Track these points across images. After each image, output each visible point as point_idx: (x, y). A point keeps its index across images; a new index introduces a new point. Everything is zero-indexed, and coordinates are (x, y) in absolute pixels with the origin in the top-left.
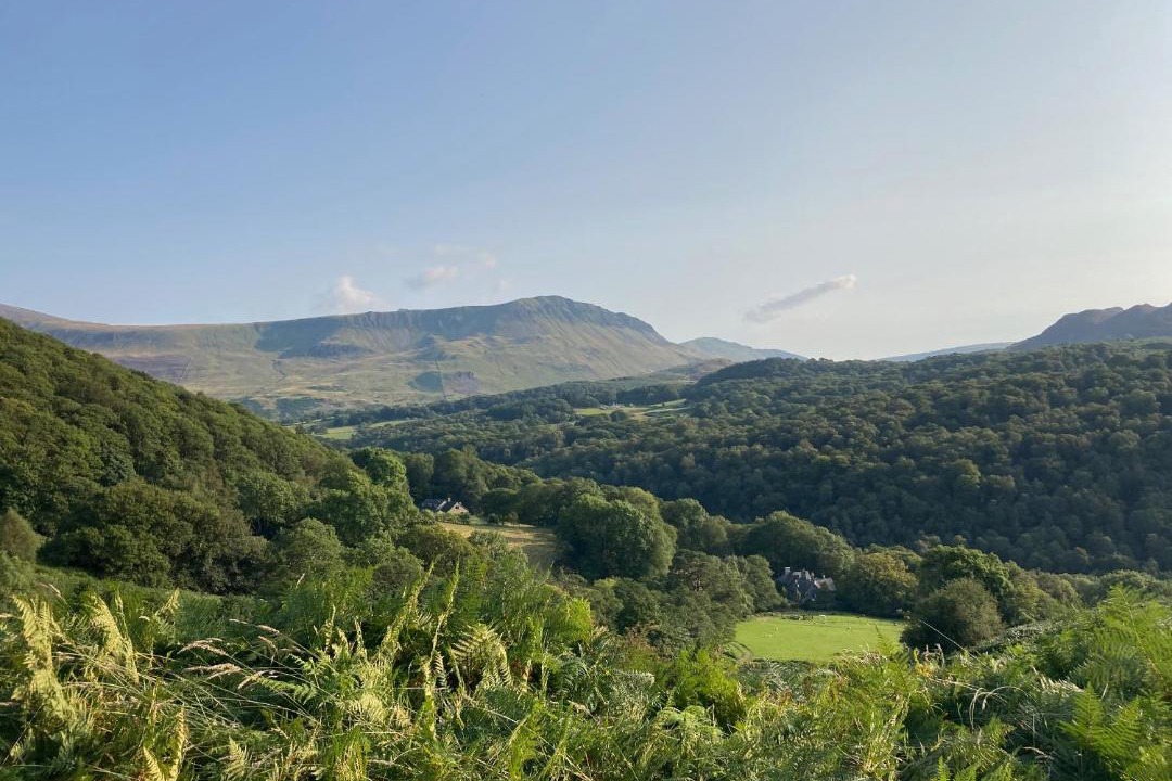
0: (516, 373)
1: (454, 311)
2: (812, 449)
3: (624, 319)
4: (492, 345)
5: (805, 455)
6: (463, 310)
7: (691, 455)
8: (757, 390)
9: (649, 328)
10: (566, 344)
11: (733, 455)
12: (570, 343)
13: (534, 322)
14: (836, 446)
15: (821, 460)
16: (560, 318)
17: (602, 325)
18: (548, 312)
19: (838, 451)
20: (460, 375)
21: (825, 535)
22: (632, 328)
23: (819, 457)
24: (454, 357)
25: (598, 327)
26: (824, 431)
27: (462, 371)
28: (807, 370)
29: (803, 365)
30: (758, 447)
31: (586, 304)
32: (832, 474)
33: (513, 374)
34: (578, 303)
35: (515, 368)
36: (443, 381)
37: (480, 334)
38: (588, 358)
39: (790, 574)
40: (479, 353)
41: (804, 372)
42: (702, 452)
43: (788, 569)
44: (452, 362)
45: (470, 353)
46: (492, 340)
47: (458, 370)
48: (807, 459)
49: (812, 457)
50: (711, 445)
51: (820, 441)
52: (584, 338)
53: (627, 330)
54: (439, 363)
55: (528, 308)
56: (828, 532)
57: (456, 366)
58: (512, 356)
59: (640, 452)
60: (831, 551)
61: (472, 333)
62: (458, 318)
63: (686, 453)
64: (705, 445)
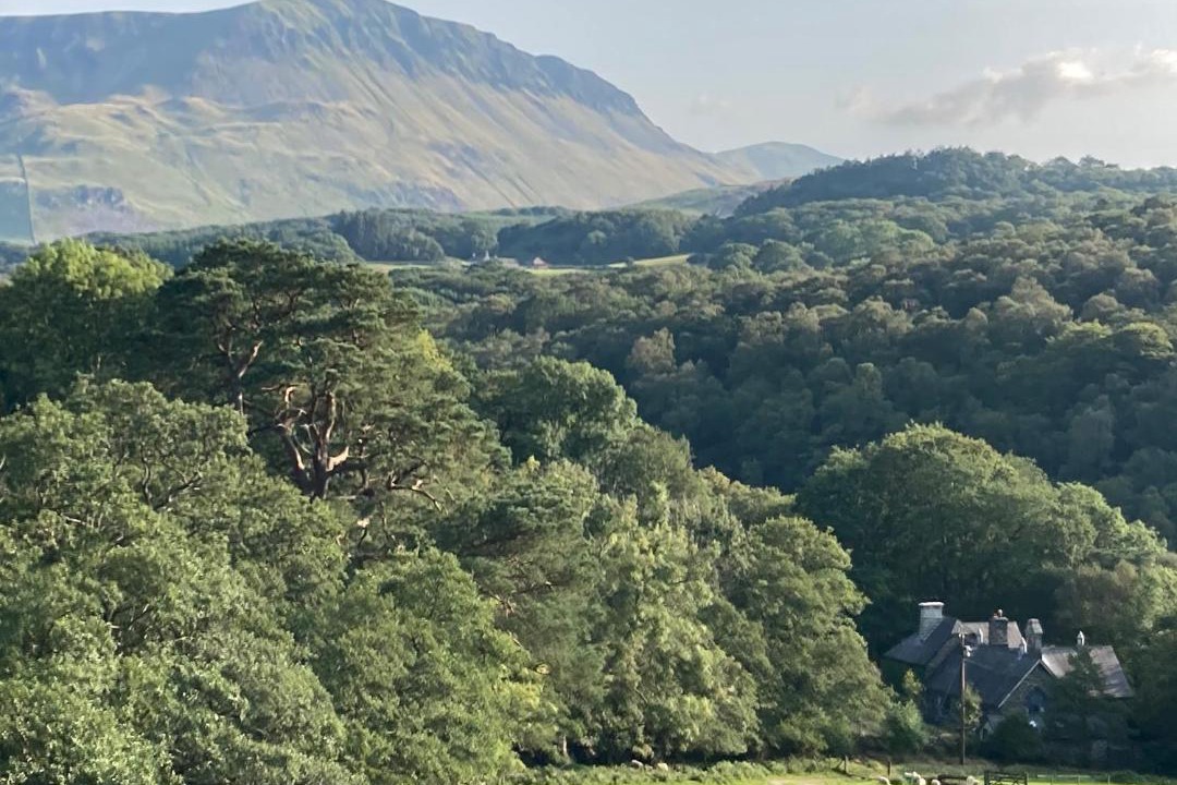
0: (245, 200)
1: (79, 23)
2: (1051, 303)
3: (557, 75)
4: (181, 120)
5: (1028, 323)
6: (105, 22)
7: (663, 334)
8: (898, 219)
9: (625, 102)
10: (391, 129)
11: (795, 332)
12: (401, 127)
13: (305, 63)
14: (1130, 299)
15: (1081, 335)
16: (379, 59)
17: (494, 83)
18: (347, 43)
19: (1137, 312)
20: (83, 194)
21: (1092, 511)
22: (578, 99)
23: (1073, 327)
24: (70, 147)
25: (484, 91)
26: (1091, 263)
27: (91, 184)
28: (1043, 187)
29: (1034, 174)
30: (879, 307)
31: (452, 26)
32: (1117, 380)
33: (236, 203)
34: (428, 20)
35: (243, 184)
36: (34, 208)
37: (149, 88)
38: (451, 172)
39: (944, 629)
40: (141, 138)
41: (1033, 190)
42: (700, 327)
43: (932, 611)
44: (64, 160)
45: (115, 137)
46: (184, 106)
47: (80, 182)
48: (1034, 336)
49: (1051, 330)
50: (730, 310)
51: (1077, 288)
52: (444, 119)
53: (564, 104)
54: (27, 160)
55: (289, 25)
56: (1100, 501)
57: (75, 168)
58: (235, 152)
59: (507, 332)
60: (1110, 564)
61: (130, 87)
62: (94, 44)
63: (649, 328)
64: (711, 310)
